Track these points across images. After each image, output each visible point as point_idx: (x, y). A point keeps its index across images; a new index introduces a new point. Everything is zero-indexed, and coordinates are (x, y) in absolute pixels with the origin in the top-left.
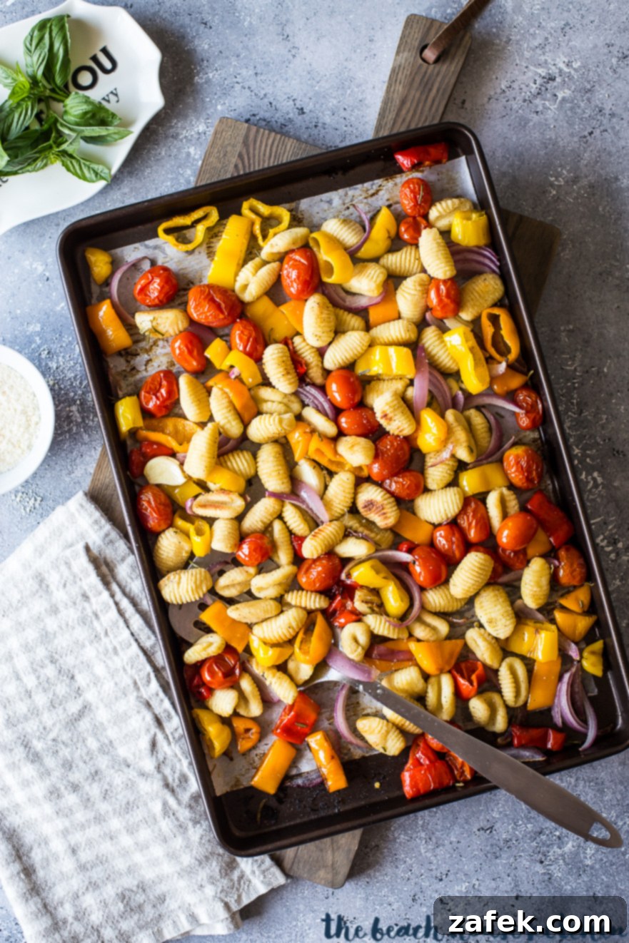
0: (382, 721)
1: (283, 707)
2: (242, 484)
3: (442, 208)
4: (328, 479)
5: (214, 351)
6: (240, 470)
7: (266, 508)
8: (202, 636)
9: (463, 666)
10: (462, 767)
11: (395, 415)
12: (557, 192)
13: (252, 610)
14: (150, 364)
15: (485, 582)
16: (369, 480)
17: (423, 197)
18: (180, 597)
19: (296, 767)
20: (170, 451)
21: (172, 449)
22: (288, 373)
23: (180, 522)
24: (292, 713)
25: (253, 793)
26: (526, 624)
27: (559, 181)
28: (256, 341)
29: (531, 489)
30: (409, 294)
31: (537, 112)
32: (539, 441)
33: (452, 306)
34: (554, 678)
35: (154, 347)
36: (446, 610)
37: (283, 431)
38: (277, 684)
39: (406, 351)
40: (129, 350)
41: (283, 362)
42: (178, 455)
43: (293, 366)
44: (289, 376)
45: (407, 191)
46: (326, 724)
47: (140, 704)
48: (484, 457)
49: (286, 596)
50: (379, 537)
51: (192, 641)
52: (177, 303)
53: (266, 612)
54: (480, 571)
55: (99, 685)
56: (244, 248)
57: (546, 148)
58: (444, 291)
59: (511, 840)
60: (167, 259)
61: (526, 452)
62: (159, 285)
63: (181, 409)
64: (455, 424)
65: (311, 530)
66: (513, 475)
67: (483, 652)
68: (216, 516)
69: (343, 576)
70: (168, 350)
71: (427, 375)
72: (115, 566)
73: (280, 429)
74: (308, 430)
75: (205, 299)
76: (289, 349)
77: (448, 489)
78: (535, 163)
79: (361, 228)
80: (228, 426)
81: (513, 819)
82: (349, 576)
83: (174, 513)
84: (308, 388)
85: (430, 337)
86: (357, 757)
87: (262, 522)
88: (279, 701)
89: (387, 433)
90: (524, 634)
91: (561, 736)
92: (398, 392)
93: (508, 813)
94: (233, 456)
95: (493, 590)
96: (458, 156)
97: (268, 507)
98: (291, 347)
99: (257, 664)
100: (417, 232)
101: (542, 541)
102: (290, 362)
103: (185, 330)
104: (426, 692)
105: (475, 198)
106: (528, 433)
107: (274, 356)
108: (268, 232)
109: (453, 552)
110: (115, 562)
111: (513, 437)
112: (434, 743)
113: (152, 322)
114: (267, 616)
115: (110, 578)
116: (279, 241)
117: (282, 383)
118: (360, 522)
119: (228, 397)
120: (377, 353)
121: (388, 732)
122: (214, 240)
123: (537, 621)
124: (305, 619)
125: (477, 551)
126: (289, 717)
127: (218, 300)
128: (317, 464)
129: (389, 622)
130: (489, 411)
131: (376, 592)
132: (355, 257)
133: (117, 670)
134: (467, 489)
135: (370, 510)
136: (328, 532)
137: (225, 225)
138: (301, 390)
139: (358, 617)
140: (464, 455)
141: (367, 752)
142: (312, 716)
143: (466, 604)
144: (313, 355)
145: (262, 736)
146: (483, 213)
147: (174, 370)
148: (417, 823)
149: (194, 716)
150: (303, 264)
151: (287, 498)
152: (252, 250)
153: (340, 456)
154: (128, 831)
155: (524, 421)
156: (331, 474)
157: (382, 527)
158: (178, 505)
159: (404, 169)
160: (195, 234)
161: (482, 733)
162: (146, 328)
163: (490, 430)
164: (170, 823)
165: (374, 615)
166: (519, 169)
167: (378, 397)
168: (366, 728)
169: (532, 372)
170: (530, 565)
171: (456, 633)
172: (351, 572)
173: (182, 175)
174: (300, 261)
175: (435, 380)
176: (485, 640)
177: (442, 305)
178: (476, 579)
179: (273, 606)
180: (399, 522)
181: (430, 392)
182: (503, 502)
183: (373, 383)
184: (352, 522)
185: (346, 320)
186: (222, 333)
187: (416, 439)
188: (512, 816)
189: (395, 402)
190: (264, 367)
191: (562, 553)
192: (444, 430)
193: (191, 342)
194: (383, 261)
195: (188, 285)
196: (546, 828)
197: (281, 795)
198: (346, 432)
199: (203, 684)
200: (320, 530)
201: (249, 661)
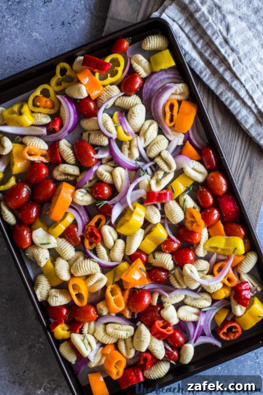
12: (39, 340)
27: (39, 346)
31: (53, 380)
47: (237, 50)
55: (259, 59)
57: (47, 363)
72: (256, 122)
81: (34, 8)
93: (37, 11)
110: (256, 125)
115: (258, 115)
133: (251, 67)
148: (84, 2)
188: (34, 9)
196: (16, 5)
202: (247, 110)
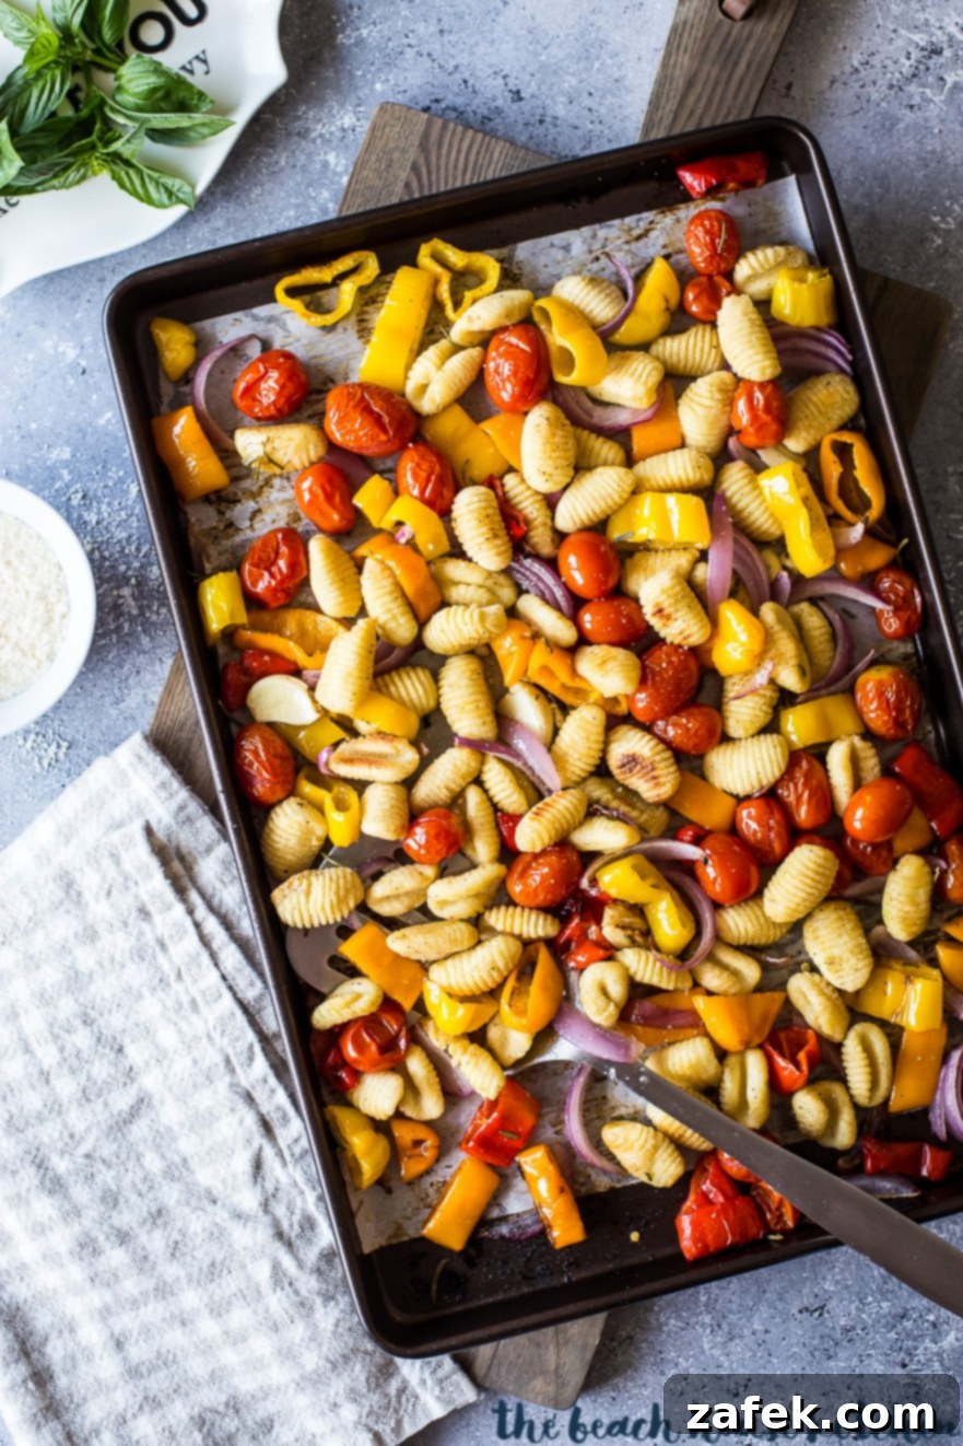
0: (646, 1129)
1: (478, 1103)
2: (414, 723)
3: (758, 260)
4: (559, 717)
5: (370, 496)
6: (411, 700)
7: (455, 766)
8: (341, 983)
9: (782, 1036)
10: (779, 1208)
11: (677, 611)
12: (944, 241)
13: (431, 939)
14: (258, 519)
15: (824, 895)
16: (629, 719)
17: (725, 242)
18: (311, 916)
19: (499, 1205)
20: (292, 667)
21: (295, 663)
22: (496, 536)
23: (307, 788)
24: (495, 1115)
25: (426, 1248)
26: (890, 968)
27: (947, 223)
28: (441, 480)
29: (901, 739)
30: (701, 405)
31: (911, 107)
32: (914, 659)
33: (774, 427)
34: (934, 1058)
35: (265, 489)
36: (756, 942)
37: (486, 635)
38: (471, 1065)
39: (695, 502)
40: (223, 494)
41: (488, 516)
42: (305, 672)
43: (503, 525)
44: (498, 542)
45: (700, 232)
46: (549, 1133)
47: (236, 1097)
48: (822, 683)
49: (487, 915)
50: (644, 817)
51: (324, 990)
52: (306, 414)
53: (453, 942)
54: (817, 878)
55: (165, 1063)
56: (421, 323)
57: (927, 166)
58: (762, 402)
59: (853, 1328)
60: (289, 340)
61: (895, 676)
62: (276, 382)
63: (311, 594)
64: (777, 628)
65: (530, 806)
66: (872, 715)
67: (817, 1012)
68: (370, 779)
69: (585, 883)
70: (290, 493)
71: (730, 544)
72: (195, 860)
73: (481, 631)
74: (528, 634)
75: (355, 407)
76: (497, 496)
77: (762, 737)
78: (908, 192)
79: (619, 293)
80: (391, 625)
81: (858, 1294)
82: (594, 882)
83: (297, 771)
84: (528, 562)
85: (735, 479)
86: (601, 1189)
87: (448, 788)
88: (473, 1094)
89: (663, 641)
90: (886, 983)
91: (943, 1156)
92: (681, 571)
93: (850, 1283)
94: (400, 676)
95: (836, 909)
96: (782, 175)
97: (459, 763)
98: (500, 492)
99: (437, 1030)
100: (715, 301)
101: (920, 827)
102: (498, 518)
103: (320, 460)
104: (720, 1080)
105: (810, 246)
106: (895, 644)
107: (472, 507)
108: (463, 298)
109: (771, 845)
110: (194, 853)
111: (872, 652)
112: (733, 1166)
113: (264, 444)
114: (455, 949)
115: (186, 882)
116: (483, 311)
117: (485, 552)
118: (613, 791)
119: (393, 575)
120: (647, 503)
121: (656, 1148)
122: (370, 309)
123: (907, 962)
124: (517, 957)
125: (811, 842)
126: (490, 1121)
127: (376, 409)
128: (541, 692)
129: (661, 961)
130: (831, 606)
131: (638, 910)
132: (611, 343)
133: (197, 1038)
134: (794, 738)
135: (631, 770)
136: (560, 807)
137: (390, 283)
138: (516, 565)
139: (609, 952)
140: (791, 680)
141: (619, 1181)
142: (528, 1120)
143: (790, 931)
144: (537, 506)
145: (443, 1152)
146: (826, 271)
147: (300, 528)
148: (697, 1299)
149: (328, 1117)
150: (523, 351)
151: (491, 749)
152: (433, 328)
153: (581, 678)
154: (212, 1311)
155: (892, 625)
156: (565, 709)
157: (650, 801)
158: (304, 758)
159: (694, 195)
160: (337, 297)
161: (812, 1149)
162: (254, 456)
163: (834, 636)
164: (284, 1299)
165: (636, 950)
166: (880, 200)
167: (646, 579)
168: (620, 1141)
169: (905, 541)
170: (899, 867)
171: (772, 981)
172: (598, 875)
173: (314, 198)
174: (517, 347)
175: (742, 553)
176: (823, 993)
177: (757, 425)
178: (809, 890)
179: (464, 932)
180: (679, 791)
181: (735, 572)
182: (854, 760)
183: (638, 556)
184: (598, 791)
185: (593, 448)
186: (381, 467)
187: (710, 651)
188: (856, 1289)
189: (678, 589)
190: (454, 524)
191: (953, 848)
192: (760, 637)
193: (330, 481)
194: (657, 349)
195: (325, 384)
196: (913, 1309)
197: (473, 1253)
198: (592, 638)
199: (344, 1063)
200: (546, 804)
201: (421, 1025)
202: (221, 902)
